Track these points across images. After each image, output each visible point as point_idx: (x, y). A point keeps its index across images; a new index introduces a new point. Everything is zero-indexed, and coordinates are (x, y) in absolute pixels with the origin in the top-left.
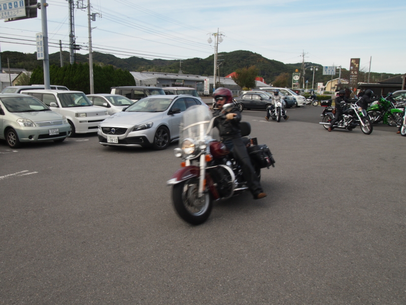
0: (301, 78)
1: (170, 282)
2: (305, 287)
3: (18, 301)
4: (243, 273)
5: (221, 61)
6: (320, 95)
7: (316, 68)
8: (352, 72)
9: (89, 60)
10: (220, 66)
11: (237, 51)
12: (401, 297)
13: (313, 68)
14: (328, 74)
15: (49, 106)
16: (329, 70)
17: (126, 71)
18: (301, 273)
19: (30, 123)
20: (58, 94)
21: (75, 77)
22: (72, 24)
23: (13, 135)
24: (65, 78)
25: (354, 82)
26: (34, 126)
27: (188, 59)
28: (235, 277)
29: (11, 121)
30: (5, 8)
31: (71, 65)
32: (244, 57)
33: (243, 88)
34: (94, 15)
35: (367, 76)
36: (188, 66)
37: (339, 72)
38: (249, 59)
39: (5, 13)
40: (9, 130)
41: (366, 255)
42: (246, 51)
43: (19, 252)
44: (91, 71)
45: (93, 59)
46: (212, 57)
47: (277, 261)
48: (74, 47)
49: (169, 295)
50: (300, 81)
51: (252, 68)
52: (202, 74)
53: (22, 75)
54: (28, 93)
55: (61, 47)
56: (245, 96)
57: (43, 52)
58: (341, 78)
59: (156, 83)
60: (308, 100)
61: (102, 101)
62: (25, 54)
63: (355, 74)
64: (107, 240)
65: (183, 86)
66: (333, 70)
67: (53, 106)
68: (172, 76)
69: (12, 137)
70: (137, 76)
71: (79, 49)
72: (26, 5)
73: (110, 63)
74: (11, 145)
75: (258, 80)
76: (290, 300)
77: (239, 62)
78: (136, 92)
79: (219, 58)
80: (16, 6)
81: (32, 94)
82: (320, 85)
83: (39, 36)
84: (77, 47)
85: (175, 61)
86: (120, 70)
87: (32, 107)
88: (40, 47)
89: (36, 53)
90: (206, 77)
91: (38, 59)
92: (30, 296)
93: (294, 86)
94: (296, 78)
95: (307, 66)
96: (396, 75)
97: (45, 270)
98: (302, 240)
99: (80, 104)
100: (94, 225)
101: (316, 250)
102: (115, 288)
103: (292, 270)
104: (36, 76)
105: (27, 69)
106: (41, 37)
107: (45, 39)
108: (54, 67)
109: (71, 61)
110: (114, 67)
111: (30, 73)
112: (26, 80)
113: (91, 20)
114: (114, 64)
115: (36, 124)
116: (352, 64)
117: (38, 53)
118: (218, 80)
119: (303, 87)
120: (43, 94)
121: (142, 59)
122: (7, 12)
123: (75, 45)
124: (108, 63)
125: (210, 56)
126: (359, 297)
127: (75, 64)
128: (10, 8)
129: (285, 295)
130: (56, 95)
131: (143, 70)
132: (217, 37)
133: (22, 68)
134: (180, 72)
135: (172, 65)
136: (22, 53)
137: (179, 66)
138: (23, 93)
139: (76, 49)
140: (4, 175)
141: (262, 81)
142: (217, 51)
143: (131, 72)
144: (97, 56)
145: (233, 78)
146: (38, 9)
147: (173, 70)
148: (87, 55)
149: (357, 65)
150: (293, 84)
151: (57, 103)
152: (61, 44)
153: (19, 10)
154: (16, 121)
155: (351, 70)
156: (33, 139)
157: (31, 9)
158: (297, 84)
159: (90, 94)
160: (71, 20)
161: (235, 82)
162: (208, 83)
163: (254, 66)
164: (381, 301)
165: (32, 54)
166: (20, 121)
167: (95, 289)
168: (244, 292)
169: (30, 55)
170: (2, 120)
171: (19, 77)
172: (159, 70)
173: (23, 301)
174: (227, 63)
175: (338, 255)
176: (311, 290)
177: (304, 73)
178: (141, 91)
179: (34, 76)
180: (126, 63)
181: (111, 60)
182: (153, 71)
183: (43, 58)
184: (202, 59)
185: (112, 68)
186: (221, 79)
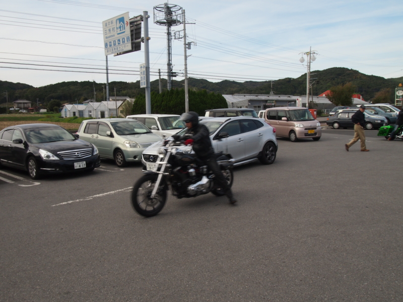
3: (130, 299)
4: (342, 293)
5: (314, 80)
9: (184, 86)
10: (313, 85)
11: (331, 68)
15: (151, 129)
17: (218, 95)
19: (135, 145)
20: (158, 118)
21: (172, 102)
22: (169, 54)
23: (120, 155)
24: (163, 103)
26: (138, 147)
27: (280, 80)
28: (333, 297)
29: (119, 143)
30: (115, 45)
31: (168, 91)
32: (339, 75)
34: (189, 44)
36: (279, 87)
38: (344, 76)
39: (115, 49)
40: (118, 150)
42: (341, 68)
43: (130, 257)
44: (187, 96)
45: (188, 84)
46: (304, 76)
47: (379, 284)
48: (171, 74)
51: (348, 84)
52: (294, 94)
53: (126, 102)
54: (133, 118)
55: (160, 75)
56: (340, 115)
57: (145, 81)
59: (247, 105)
62: (129, 83)
64: (205, 252)
65: (275, 106)
67: (154, 129)
68: (263, 97)
69: (119, 157)
70: (229, 98)
71: (175, 76)
72: (132, 40)
73: (203, 87)
74: (119, 164)
75: (356, 97)
78: (229, 114)
80: (124, 42)
81: (136, 118)
83: (143, 66)
84: (174, 74)
85: (266, 82)
86: (213, 93)
87: (137, 130)
88: (143, 76)
89: (139, 81)
90: (298, 97)
91: (141, 87)
92: (141, 295)
93: (398, 101)
94: (400, 93)
99: (177, 127)
100: (193, 237)
102: (214, 295)
103: (397, 295)
104: (138, 102)
105: (130, 97)
106: (144, 67)
107: (147, 68)
108: (153, 94)
109: (169, 87)
110: (207, 90)
111: (133, 100)
112: (129, 106)
113: (187, 49)
115: (140, 146)
117: (141, 82)
118: (310, 99)
120: (145, 118)
121: (234, 82)
122: (116, 48)
123: (172, 73)
124: (201, 88)
125: (302, 76)
127: (172, 90)
128: (119, 44)
130: (156, 119)
131: (235, 93)
132: (309, 56)
133: (125, 95)
134: (272, 92)
135: (263, 86)
136: (126, 83)
137: (270, 87)
138: (128, 118)
139: (173, 76)
140: (114, 191)
141: (359, 98)
142: (310, 69)
143: (223, 95)
144: (192, 82)
145: (328, 97)
146: (142, 43)
147: (264, 91)
148: (183, 81)
150: (396, 99)
151: (157, 127)
153: (126, 45)
154: (123, 143)
156: (137, 159)
157: (136, 43)
158: (400, 99)
160: (169, 50)
161: (330, 100)
162: (301, 103)
163: (350, 82)
165: (134, 83)
166: (126, 143)
167: (196, 295)
170: (112, 142)
171: (123, 104)
172: (250, 92)
173: (135, 299)
174: (321, 81)
178: (233, 112)
179: (136, 103)
180: (218, 87)
181: (205, 85)
182: (244, 93)
183: (145, 86)
184: (293, 79)
185: (205, 92)
186: (314, 98)
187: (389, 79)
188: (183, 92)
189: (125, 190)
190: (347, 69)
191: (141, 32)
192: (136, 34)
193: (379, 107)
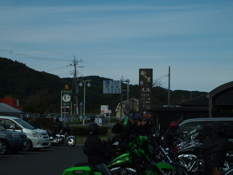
0: (72, 99)
7: (87, 83)
8: (143, 89)
14: (110, 92)
16: (112, 87)
66: (117, 87)
94: (67, 98)
116: (141, 78)
119: (77, 113)
149: (149, 79)
150: (62, 107)
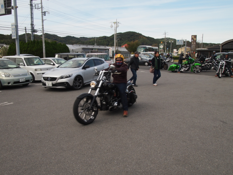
0: (164, 47)
1: (88, 161)
2: (161, 161)
3: (3, 174)
4: (128, 155)
5: (119, 38)
6: (175, 56)
7: (172, 41)
8: (193, 43)
9: (42, 38)
10: (118, 41)
11: (128, 32)
12: (212, 164)
13: (170, 41)
14: (179, 44)
15: (20, 65)
16: (180, 42)
17: (64, 44)
18: (160, 153)
19: (8, 75)
20: (24, 58)
21: (34, 48)
22: (32, 18)
24: (28, 49)
25: (193, 48)
26: (11, 77)
27: (100, 37)
28: (124, 157)
31: (32, 41)
32: (132, 35)
33: (132, 53)
34: (45, 13)
35: (201, 45)
36: (100, 41)
37: (185, 43)
38: (135, 36)
41: (195, 143)
42: (133, 32)
43: (3, 147)
44: (44, 45)
45: (45, 37)
46: (113, 35)
47: (147, 148)
48: (33, 31)
49: (87, 168)
50: (164, 48)
51: (136, 41)
52: (108, 45)
53: (3, 47)
54: (7, 58)
55: (26, 31)
57: (15, 34)
58: (187, 46)
59: (81, 51)
60: (168, 59)
61: (50, 62)
62: (5, 35)
63: (194, 44)
64: (53, 139)
65: (97, 52)
66: (182, 42)
67: (22, 65)
68: (91, 47)
70: (70, 47)
71: (36, 32)
72: (5, 7)
76: (153, 168)
77: (129, 38)
78: (70, 56)
79: (117, 36)
81: (9, 58)
82: (175, 50)
83: (13, 25)
84: (35, 31)
85: (92, 38)
86: (61, 43)
87: (10, 66)
88: (13, 31)
89: (11, 34)
90: (110, 47)
91: (13, 38)
92: (10, 171)
94: (161, 47)
95: (167, 40)
96: (217, 44)
97: (18, 157)
98: (161, 136)
99: (37, 64)
100: (46, 131)
101: (169, 141)
102: (57, 165)
104: (12, 48)
105: (6, 44)
107: (17, 26)
108: (22, 43)
109: (32, 39)
110: (57, 42)
111: (8, 46)
112: (6, 50)
113: (43, 16)
114: (57, 40)
115: (12, 76)
116: (192, 39)
117: (12, 35)
118: (117, 49)
119: (166, 52)
120: (15, 58)
121: (73, 37)
123: (34, 30)
124: (54, 40)
125: (112, 35)
126: (190, 165)
127: (34, 41)
129: (150, 166)
130: (23, 59)
131: (74, 44)
132: (116, 24)
133: (3, 43)
134: (96, 44)
135: (91, 40)
136: (3, 35)
137: (95, 41)
138: (4, 58)
139: (34, 32)
142: (116, 32)
143: (67, 45)
144: (47, 36)
145: (126, 47)
146: (12, 9)
147: (91, 43)
148: (41, 36)
149: (195, 39)
150: (160, 50)
151: (24, 64)
152: (26, 29)
153: (1, 10)
155: (192, 42)
156: (10, 84)
157: (8, 10)
158: (162, 50)
159: (43, 58)
160: (31, 15)
161: (127, 49)
162: (112, 51)
163: (138, 40)
164: (202, 166)
166: (2, 74)
167: (46, 166)
168: (128, 164)
169: (8, 35)
171: (1, 49)
172: (83, 43)
173: (6, 173)
174: (122, 39)
175: (180, 143)
176: (165, 162)
177: (166, 44)
178: (72, 55)
179: (10, 48)
180: (64, 40)
181: (56, 38)
182: (80, 44)
183: (15, 38)
184: (108, 37)
185: (56, 42)
186: (118, 48)
187: (156, 39)
188: (42, 42)
189: (1, 105)
190: (136, 33)
191: (11, 3)
192: (8, 3)
193: (151, 54)
